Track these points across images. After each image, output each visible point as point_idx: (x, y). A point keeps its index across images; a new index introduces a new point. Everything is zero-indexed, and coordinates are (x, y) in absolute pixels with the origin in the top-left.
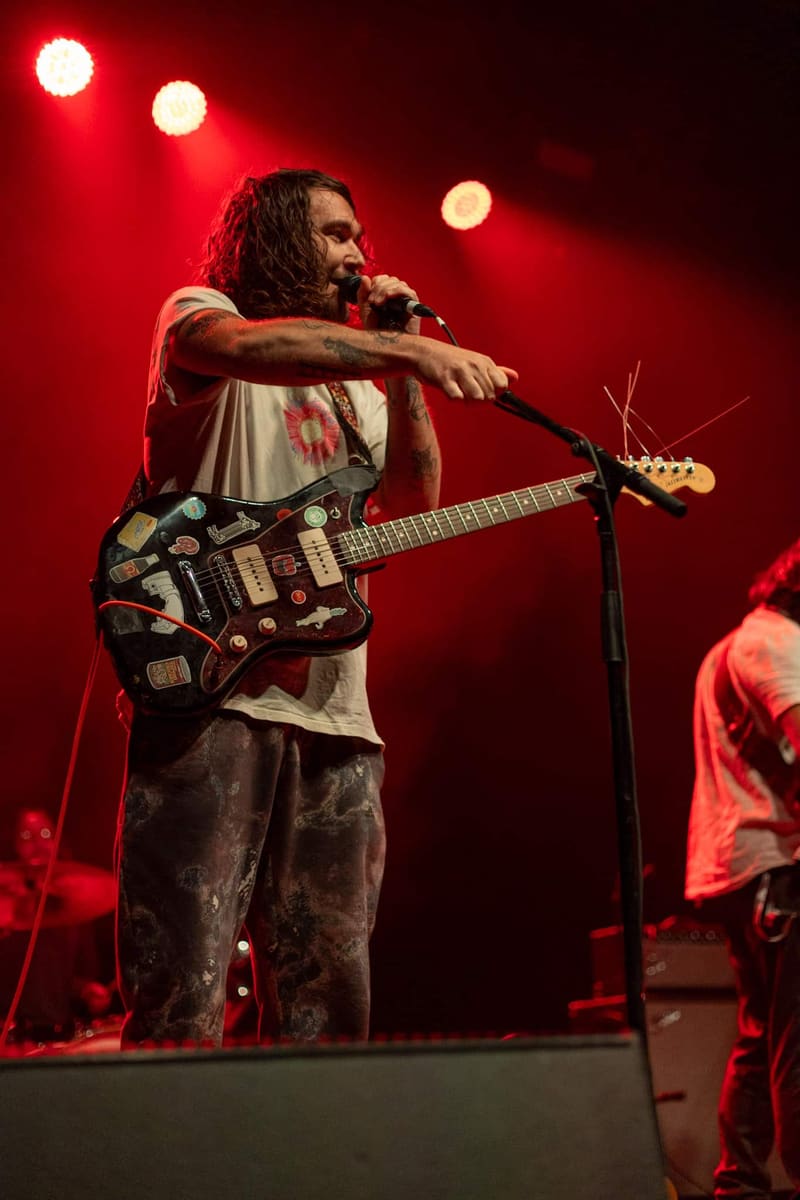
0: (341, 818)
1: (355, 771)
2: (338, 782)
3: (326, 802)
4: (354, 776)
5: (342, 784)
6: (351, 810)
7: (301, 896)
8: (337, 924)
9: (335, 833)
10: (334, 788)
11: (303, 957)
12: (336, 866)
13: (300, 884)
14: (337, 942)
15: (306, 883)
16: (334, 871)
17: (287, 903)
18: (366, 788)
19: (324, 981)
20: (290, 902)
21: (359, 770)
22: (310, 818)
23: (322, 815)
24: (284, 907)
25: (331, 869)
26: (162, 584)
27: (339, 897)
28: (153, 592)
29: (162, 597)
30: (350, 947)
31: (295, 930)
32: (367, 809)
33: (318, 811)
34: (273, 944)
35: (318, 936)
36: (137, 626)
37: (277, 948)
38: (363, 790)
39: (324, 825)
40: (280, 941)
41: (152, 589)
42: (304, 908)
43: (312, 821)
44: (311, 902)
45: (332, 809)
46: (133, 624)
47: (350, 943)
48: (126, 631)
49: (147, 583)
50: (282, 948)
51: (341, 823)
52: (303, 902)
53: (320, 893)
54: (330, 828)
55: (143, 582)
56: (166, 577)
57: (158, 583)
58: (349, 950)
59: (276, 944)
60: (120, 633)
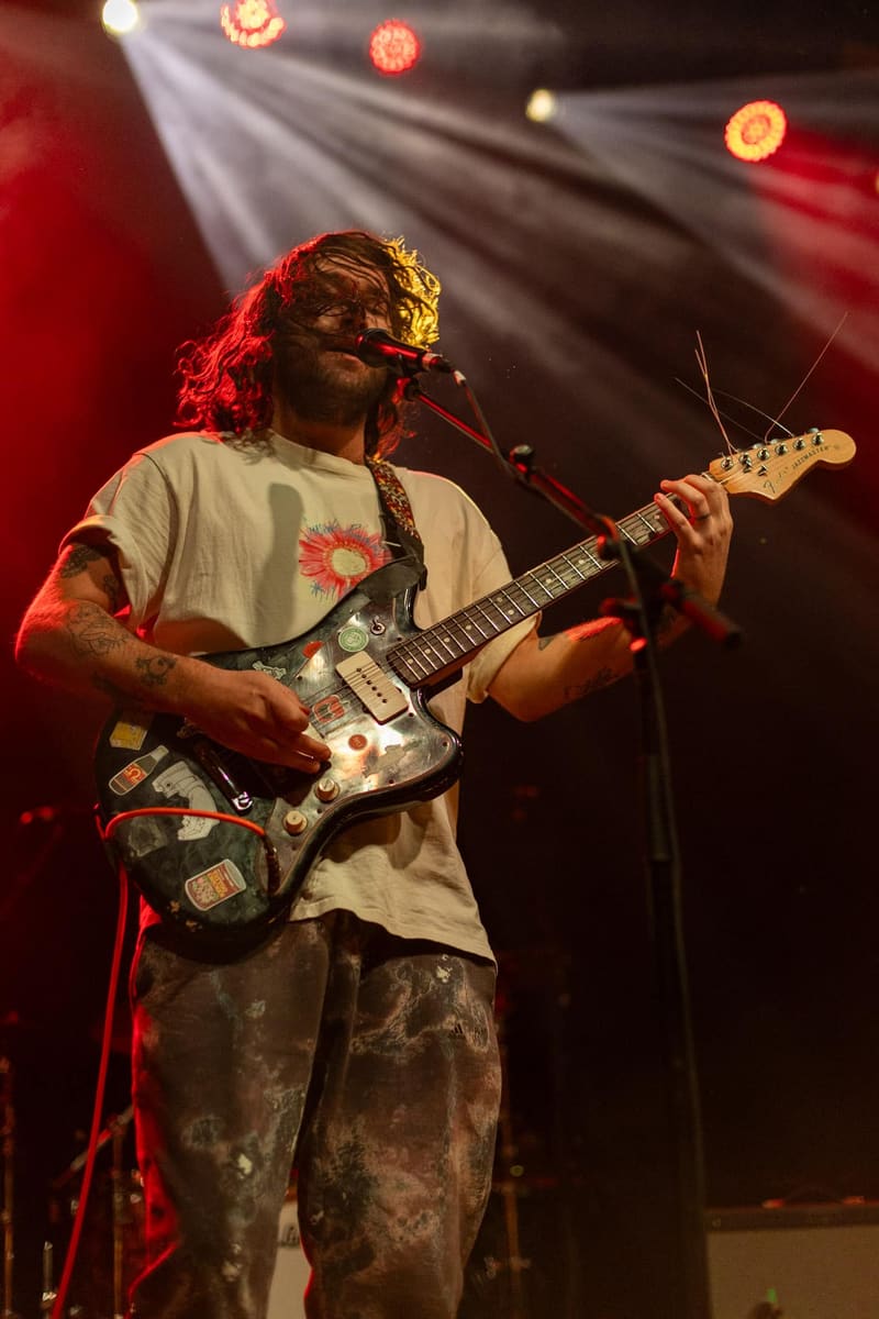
0: (413, 1040)
1: (435, 976)
2: (409, 990)
3: (392, 1018)
4: (433, 982)
5: (414, 993)
6: (427, 1029)
7: (354, 1149)
8: (402, 1190)
9: (403, 1061)
10: (403, 1000)
11: (351, 1238)
12: (401, 1110)
13: (354, 1131)
14: (400, 1215)
15: (360, 1131)
16: (399, 1116)
17: (337, 1157)
18: (451, 1000)
19: (379, 1273)
20: (341, 1156)
21: (442, 974)
22: (370, 1040)
23: (387, 1034)
24: (333, 1162)
25: (396, 1112)
26: (180, 780)
27: (405, 1150)
28: (170, 793)
29: (183, 794)
30: (418, 1223)
31: (344, 1196)
32: (452, 1028)
33: (381, 1031)
34: (317, 1212)
35: (374, 1206)
36: (160, 839)
37: (322, 1220)
38: (446, 1001)
39: (389, 1049)
40: (326, 1209)
41: (167, 790)
42: (355, 1166)
43: (373, 1044)
44: (366, 1157)
45: (401, 1027)
46: (154, 839)
47: (418, 1217)
48: (148, 851)
49: (158, 785)
50: (329, 1221)
51: (412, 1048)
52: (356, 1156)
53: (380, 1146)
54: (398, 1055)
55: (155, 784)
56: (183, 769)
57: (174, 779)
58: (416, 1227)
59: (321, 1214)
60: (140, 855)
